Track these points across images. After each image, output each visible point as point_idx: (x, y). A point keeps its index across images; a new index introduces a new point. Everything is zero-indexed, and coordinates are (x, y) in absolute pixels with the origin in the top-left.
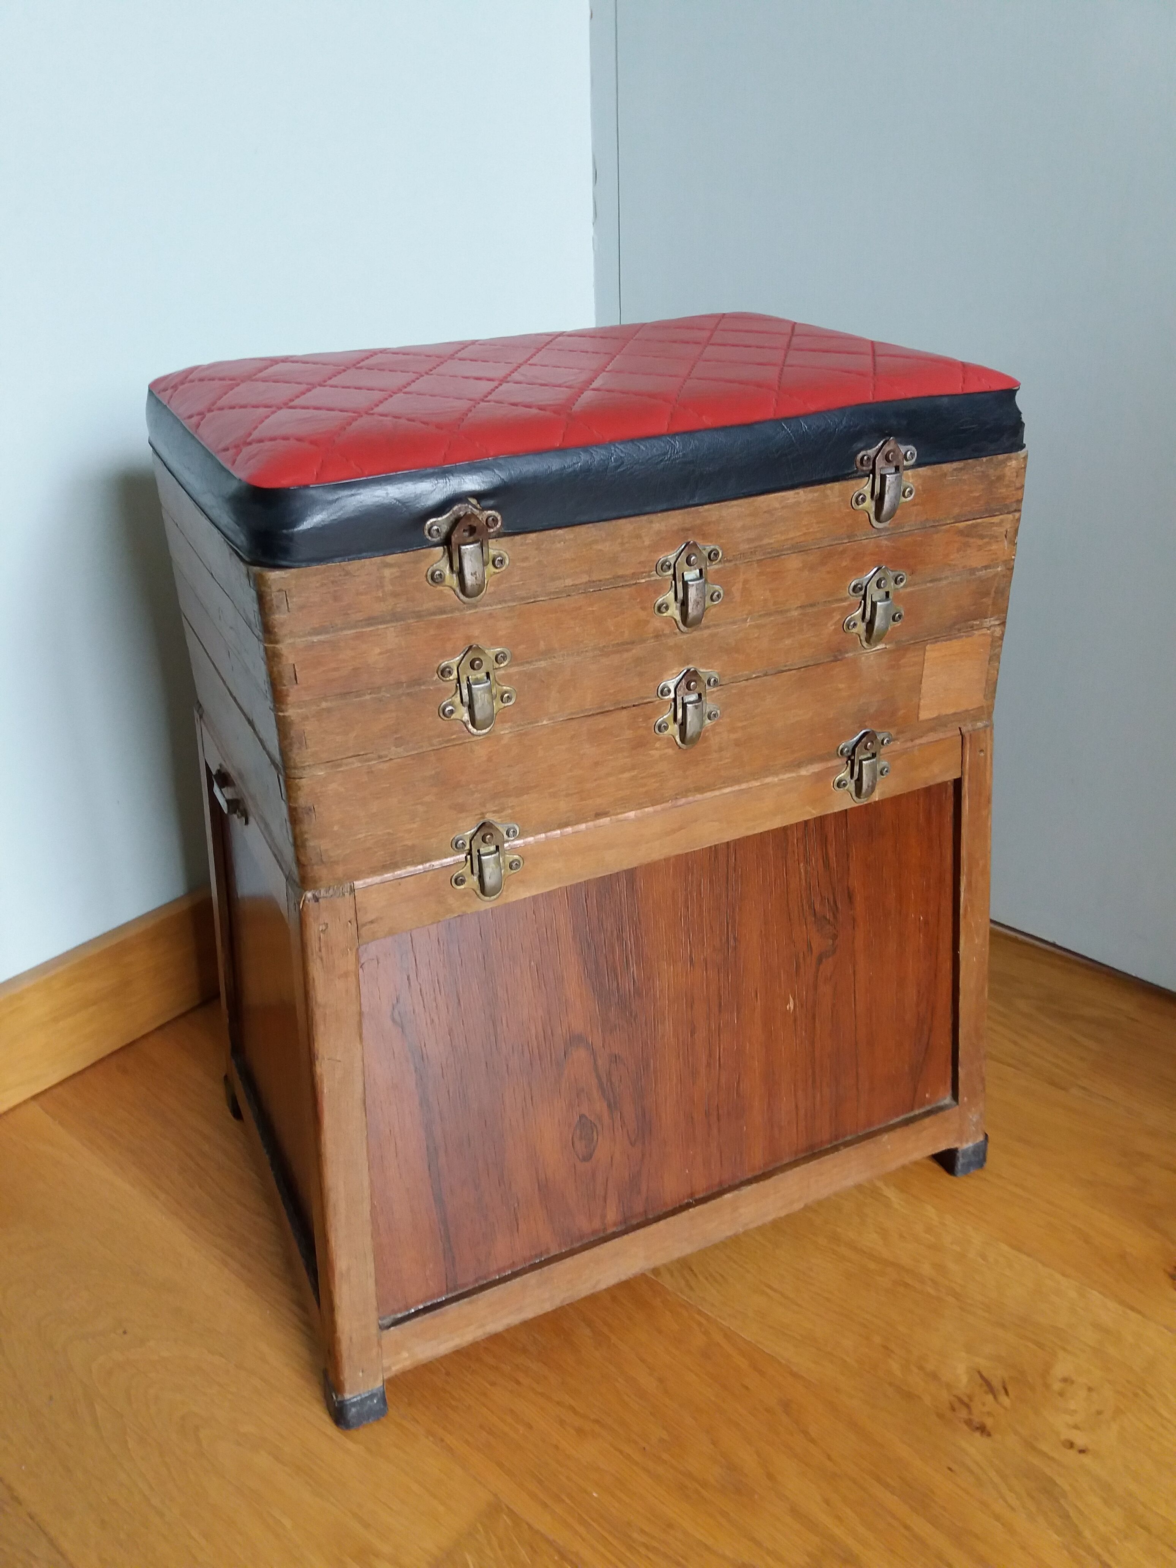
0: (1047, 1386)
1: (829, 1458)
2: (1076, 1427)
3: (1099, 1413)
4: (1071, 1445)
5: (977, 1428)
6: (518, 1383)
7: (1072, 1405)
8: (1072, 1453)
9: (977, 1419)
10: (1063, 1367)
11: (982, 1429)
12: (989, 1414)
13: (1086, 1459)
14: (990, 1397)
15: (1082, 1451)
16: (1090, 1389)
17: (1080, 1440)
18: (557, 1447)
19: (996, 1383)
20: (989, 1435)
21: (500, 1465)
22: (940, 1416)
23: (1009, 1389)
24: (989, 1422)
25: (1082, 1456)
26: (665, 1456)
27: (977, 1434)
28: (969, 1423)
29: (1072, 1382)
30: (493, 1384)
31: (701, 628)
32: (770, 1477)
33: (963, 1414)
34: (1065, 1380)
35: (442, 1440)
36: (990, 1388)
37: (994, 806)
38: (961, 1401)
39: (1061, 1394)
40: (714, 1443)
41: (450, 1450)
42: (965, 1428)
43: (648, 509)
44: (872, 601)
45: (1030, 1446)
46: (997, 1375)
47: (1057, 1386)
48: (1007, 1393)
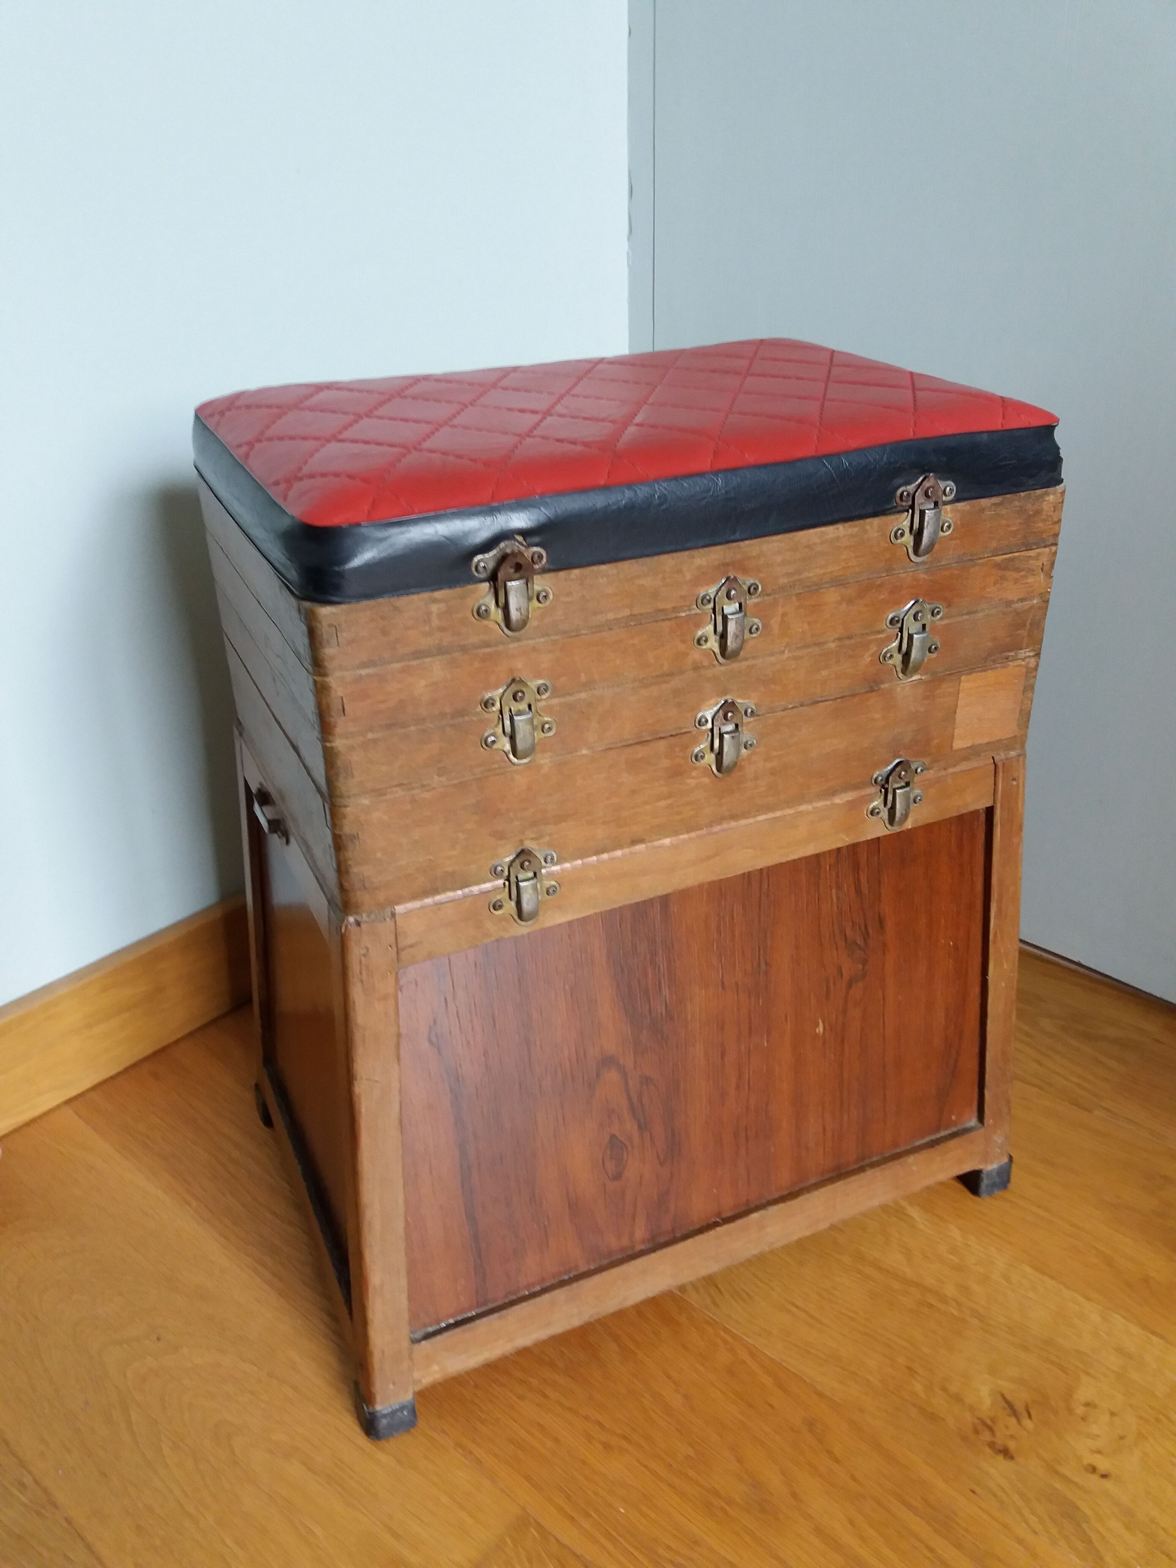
0: (1070, 1411)
1: (853, 1478)
2: (1099, 1452)
3: (1122, 1438)
4: (1093, 1469)
5: (1000, 1451)
6: (545, 1396)
7: (1095, 1429)
8: (1095, 1478)
9: (1000, 1441)
10: (1086, 1391)
11: (1005, 1453)
12: (1012, 1437)
13: (1107, 1484)
14: (1013, 1420)
15: (1104, 1476)
16: (1113, 1414)
17: (1103, 1464)
18: (584, 1462)
19: (1019, 1406)
20: (1012, 1458)
21: (528, 1479)
22: (965, 1439)
23: (1033, 1412)
24: (1012, 1445)
25: (1104, 1481)
26: (691, 1473)
27: (1000, 1458)
28: (992, 1445)
29: (1095, 1407)
30: (521, 1397)
31: (739, 661)
32: (794, 1495)
33: (986, 1436)
34: (1087, 1405)
35: (471, 1453)
36: (1012, 1409)
37: (1025, 833)
38: (984, 1424)
39: (1084, 1419)
40: (740, 1460)
41: (479, 1462)
42: (988, 1450)
43: (689, 545)
44: (908, 633)
45: (1052, 1470)
46: (1021, 1398)
47: (1080, 1410)
48: (1030, 1416)
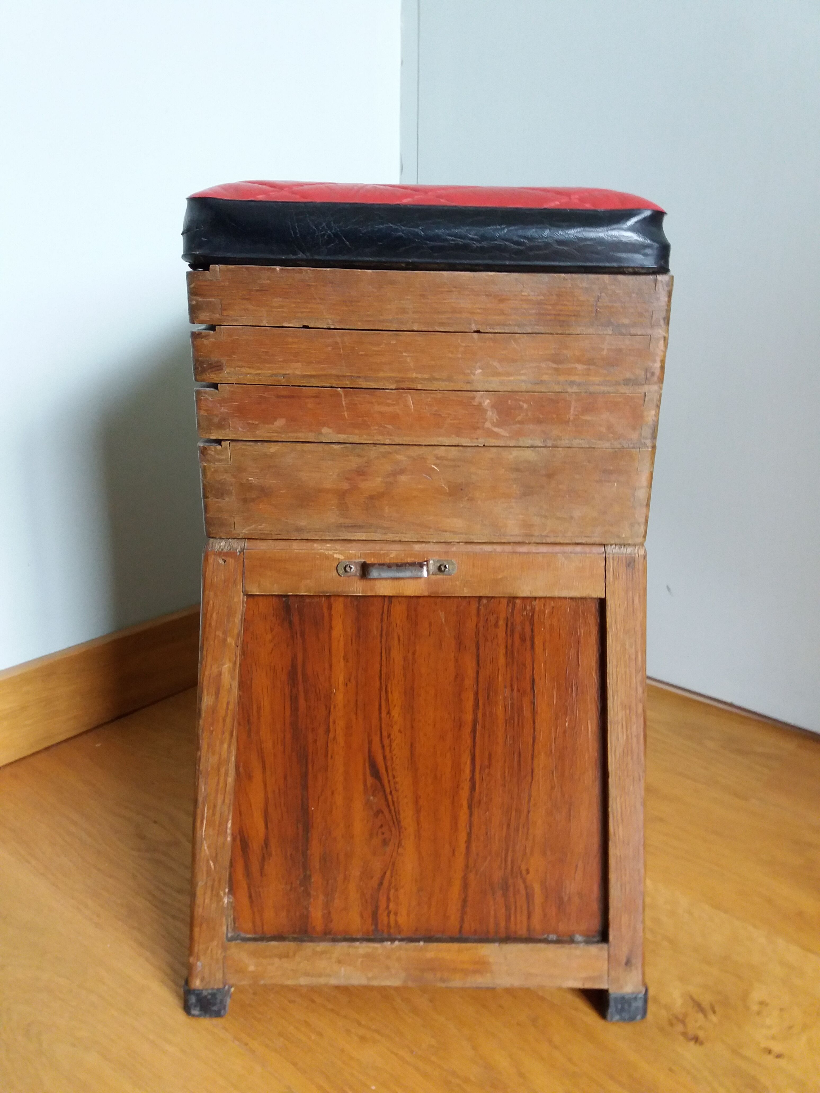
0: (747, 1008)
1: (570, 1060)
2: (773, 1038)
3: (790, 1027)
4: (770, 1052)
5: (691, 1039)
6: (313, 1001)
7: (768, 1021)
8: (770, 1058)
9: (691, 1033)
10: (758, 994)
11: (696, 1039)
12: (701, 1028)
13: (782, 1062)
14: (700, 1016)
15: (779, 1056)
16: (781, 1010)
17: (777, 1047)
18: (342, 1051)
19: (705, 1005)
20: (701, 1044)
21: (295, 1064)
22: (661, 1030)
23: (717, 1009)
24: (701, 1034)
25: (778, 1060)
26: (434, 1058)
27: (692, 1043)
28: (684, 1034)
29: (767, 1005)
30: (291, 1002)
32: (521, 1075)
33: (680, 1028)
34: (761, 1003)
35: (246, 1044)
36: (699, 1007)
38: (677, 1018)
39: (759, 1013)
40: (475, 1048)
41: (253, 1051)
42: (681, 1038)
45: (735, 1052)
46: (706, 999)
47: (755, 1008)
48: (714, 1012)
